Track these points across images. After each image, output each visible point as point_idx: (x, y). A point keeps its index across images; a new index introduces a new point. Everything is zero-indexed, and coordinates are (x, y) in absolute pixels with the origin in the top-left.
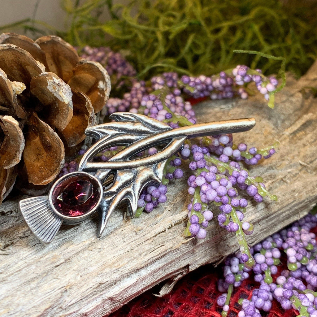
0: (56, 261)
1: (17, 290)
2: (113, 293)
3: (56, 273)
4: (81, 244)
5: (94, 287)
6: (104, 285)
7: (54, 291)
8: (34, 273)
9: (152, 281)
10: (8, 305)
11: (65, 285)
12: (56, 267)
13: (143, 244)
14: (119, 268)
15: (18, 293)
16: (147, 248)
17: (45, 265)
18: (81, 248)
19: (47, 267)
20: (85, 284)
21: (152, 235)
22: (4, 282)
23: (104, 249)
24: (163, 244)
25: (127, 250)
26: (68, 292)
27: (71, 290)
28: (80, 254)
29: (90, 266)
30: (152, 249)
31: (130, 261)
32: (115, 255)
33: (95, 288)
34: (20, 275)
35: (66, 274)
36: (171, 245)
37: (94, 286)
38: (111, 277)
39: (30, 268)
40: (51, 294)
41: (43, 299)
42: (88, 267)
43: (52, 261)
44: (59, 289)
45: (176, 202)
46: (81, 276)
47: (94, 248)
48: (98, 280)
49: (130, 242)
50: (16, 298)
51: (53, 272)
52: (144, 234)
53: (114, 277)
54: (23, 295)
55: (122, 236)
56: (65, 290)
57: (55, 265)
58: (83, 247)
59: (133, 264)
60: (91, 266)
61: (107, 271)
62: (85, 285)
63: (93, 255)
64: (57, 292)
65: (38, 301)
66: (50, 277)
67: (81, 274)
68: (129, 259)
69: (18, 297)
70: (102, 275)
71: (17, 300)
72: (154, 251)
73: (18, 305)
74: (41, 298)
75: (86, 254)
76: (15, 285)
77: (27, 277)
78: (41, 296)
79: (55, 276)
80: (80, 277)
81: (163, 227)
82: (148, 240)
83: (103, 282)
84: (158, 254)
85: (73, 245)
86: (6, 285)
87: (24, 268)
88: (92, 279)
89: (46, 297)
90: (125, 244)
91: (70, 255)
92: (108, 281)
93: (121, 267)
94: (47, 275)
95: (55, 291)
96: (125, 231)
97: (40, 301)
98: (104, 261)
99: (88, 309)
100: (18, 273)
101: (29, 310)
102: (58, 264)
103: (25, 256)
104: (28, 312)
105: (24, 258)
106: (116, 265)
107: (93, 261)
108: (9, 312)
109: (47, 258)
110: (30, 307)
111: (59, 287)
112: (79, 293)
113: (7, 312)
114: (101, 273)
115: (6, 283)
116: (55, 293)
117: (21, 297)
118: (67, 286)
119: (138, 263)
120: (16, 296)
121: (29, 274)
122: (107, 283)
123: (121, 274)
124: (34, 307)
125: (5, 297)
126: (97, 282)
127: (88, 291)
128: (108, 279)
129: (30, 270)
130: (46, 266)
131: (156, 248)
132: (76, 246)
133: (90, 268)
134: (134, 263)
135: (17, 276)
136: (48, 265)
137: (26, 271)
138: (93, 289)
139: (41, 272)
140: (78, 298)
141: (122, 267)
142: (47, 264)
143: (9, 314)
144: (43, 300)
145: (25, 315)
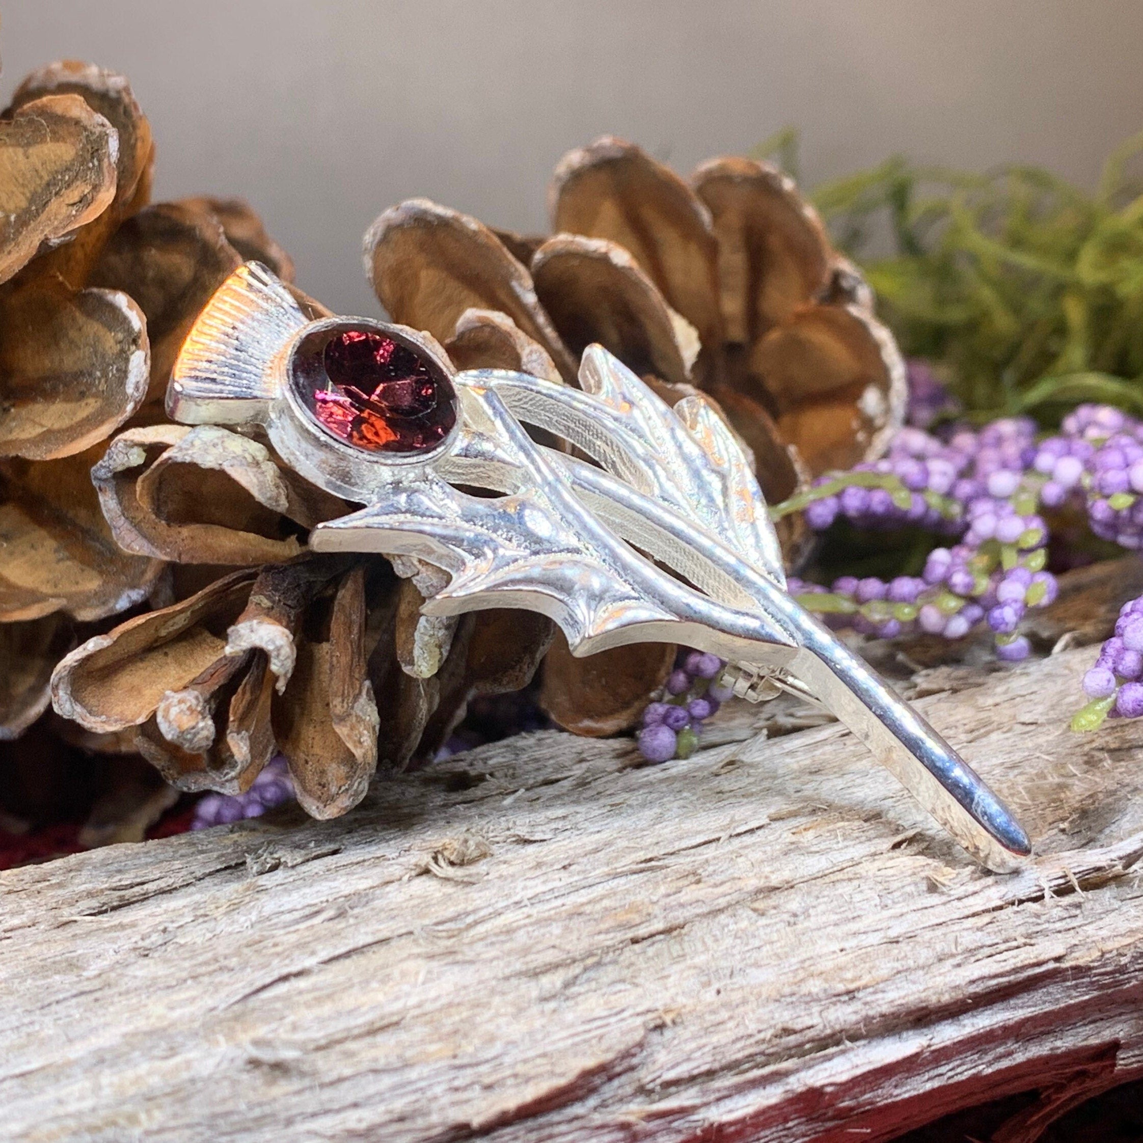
0: (638, 921)
1: (493, 992)
2: (827, 1074)
3: (632, 964)
4: (728, 884)
5: (762, 1036)
6: (798, 1036)
7: (619, 1017)
8: (554, 947)
9: (973, 1071)
10: (456, 1032)
11: (659, 1005)
12: (635, 941)
13: (956, 927)
14: (858, 990)
15: (497, 1000)
16: (969, 940)
17: (597, 929)
18: (728, 898)
19: (602, 937)
20: (731, 1018)
21: (989, 900)
22: (450, 959)
23: (809, 916)
24: (1028, 941)
25: (892, 933)
26: (668, 1034)
27: (679, 1030)
28: (723, 918)
29: (751, 966)
30: (988, 951)
31: (899, 972)
32: (846, 945)
33: (763, 1041)
34: (508, 946)
35: (665, 973)
36: (1059, 951)
37: (760, 1032)
38: (824, 1014)
39: (542, 931)
40: (607, 1025)
41: (577, 1034)
42: (747, 965)
43: (623, 918)
44: (638, 1014)
45: (1092, 807)
46: (719, 992)
47: (775, 908)
48: (777, 1015)
49: (905, 910)
50: (487, 1015)
51: (622, 958)
52: (962, 894)
53: (838, 1019)
54: (510, 1010)
55: (880, 887)
56: (659, 1022)
57: (630, 934)
58: (736, 896)
59: (911, 986)
60: (757, 965)
61: (814, 990)
62: (731, 1024)
63: (768, 930)
64: (630, 1021)
65: (559, 1039)
66: (610, 973)
67: (716, 986)
68: (898, 966)
69: (493, 1011)
70: (794, 999)
71: (490, 1020)
72: (994, 958)
73: (491, 1039)
74: (572, 1031)
75: (745, 919)
76: (487, 974)
77: (532, 957)
78: (572, 1025)
79: (626, 973)
80: (714, 992)
81: (1033, 882)
82: (974, 915)
83: (798, 1027)
84: (1008, 968)
85: (701, 885)
86: (456, 969)
87: (525, 926)
88: (758, 1006)
89: (589, 1031)
90: (886, 913)
91: (687, 914)
92: (812, 1027)
93: (865, 987)
94: (599, 964)
95: (623, 1020)
96: (890, 872)
97: (570, 1041)
98: (804, 956)
99: (731, 1111)
100: (502, 938)
101: (525, 1061)
102: (642, 931)
103: (530, 893)
104: (520, 1069)
105: (526, 902)
106: (849, 975)
107: (764, 949)
108: (455, 1057)
109: (606, 909)
110: (531, 1054)
111: (640, 1009)
112: (704, 1046)
113: (451, 1053)
114: (793, 994)
115: (456, 963)
116: (623, 1024)
117: (501, 1015)
118: (667, 1011)
119: (930, 984)
120: (487, 1005)
121: (540, 947)
122: (810, 1034)
123: (864, 1013)
124: (544, 1055)
125: (450, 1005)
126: (773, 1022)
127: (739, 1045)
128: (815, 1020)
129: (544, 935)
130: (600, 933)
131: (1003, 947)
132: (710, 890)
133: (753, 969)
134: (914, 983)
135: (497, 946)
136: (607, 932)
137: (530, 938)
138: (757, 1042)
139: (580, 947)
140: (701, 1061)
141: (871, 990)
142: (603, 926)
143: (457, 1062)
144: (577, 1039)
145: (509, 1077)
